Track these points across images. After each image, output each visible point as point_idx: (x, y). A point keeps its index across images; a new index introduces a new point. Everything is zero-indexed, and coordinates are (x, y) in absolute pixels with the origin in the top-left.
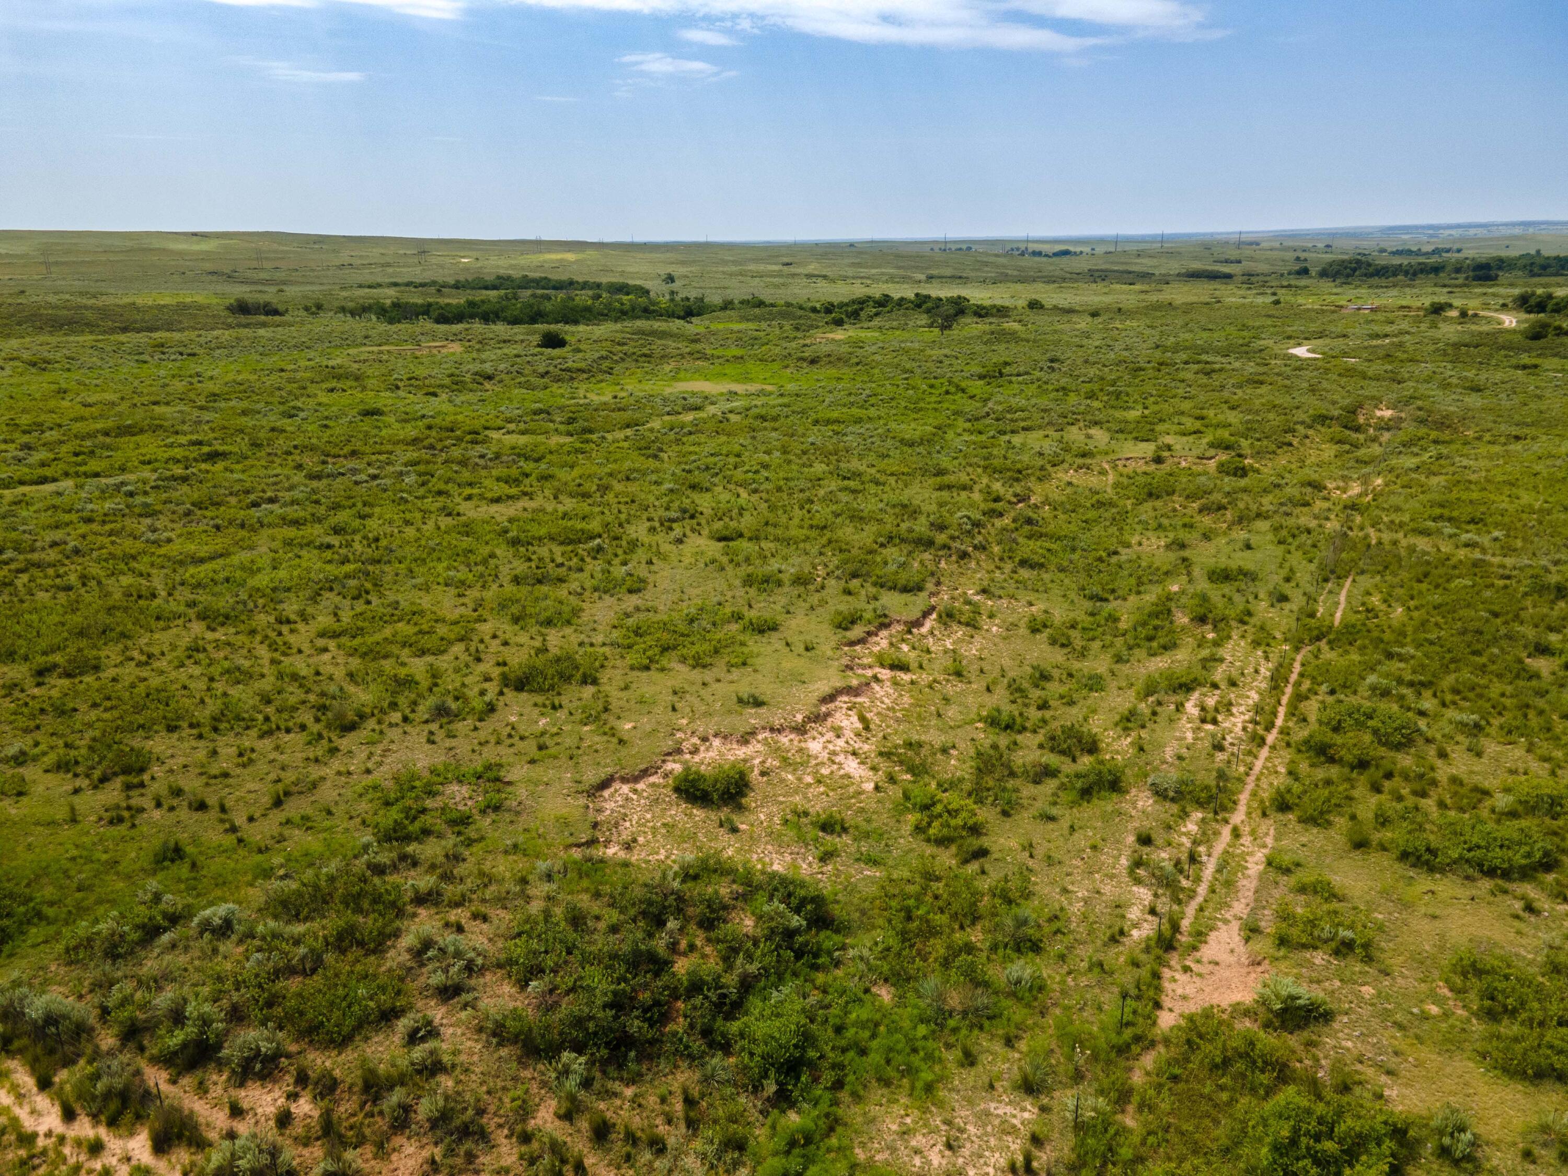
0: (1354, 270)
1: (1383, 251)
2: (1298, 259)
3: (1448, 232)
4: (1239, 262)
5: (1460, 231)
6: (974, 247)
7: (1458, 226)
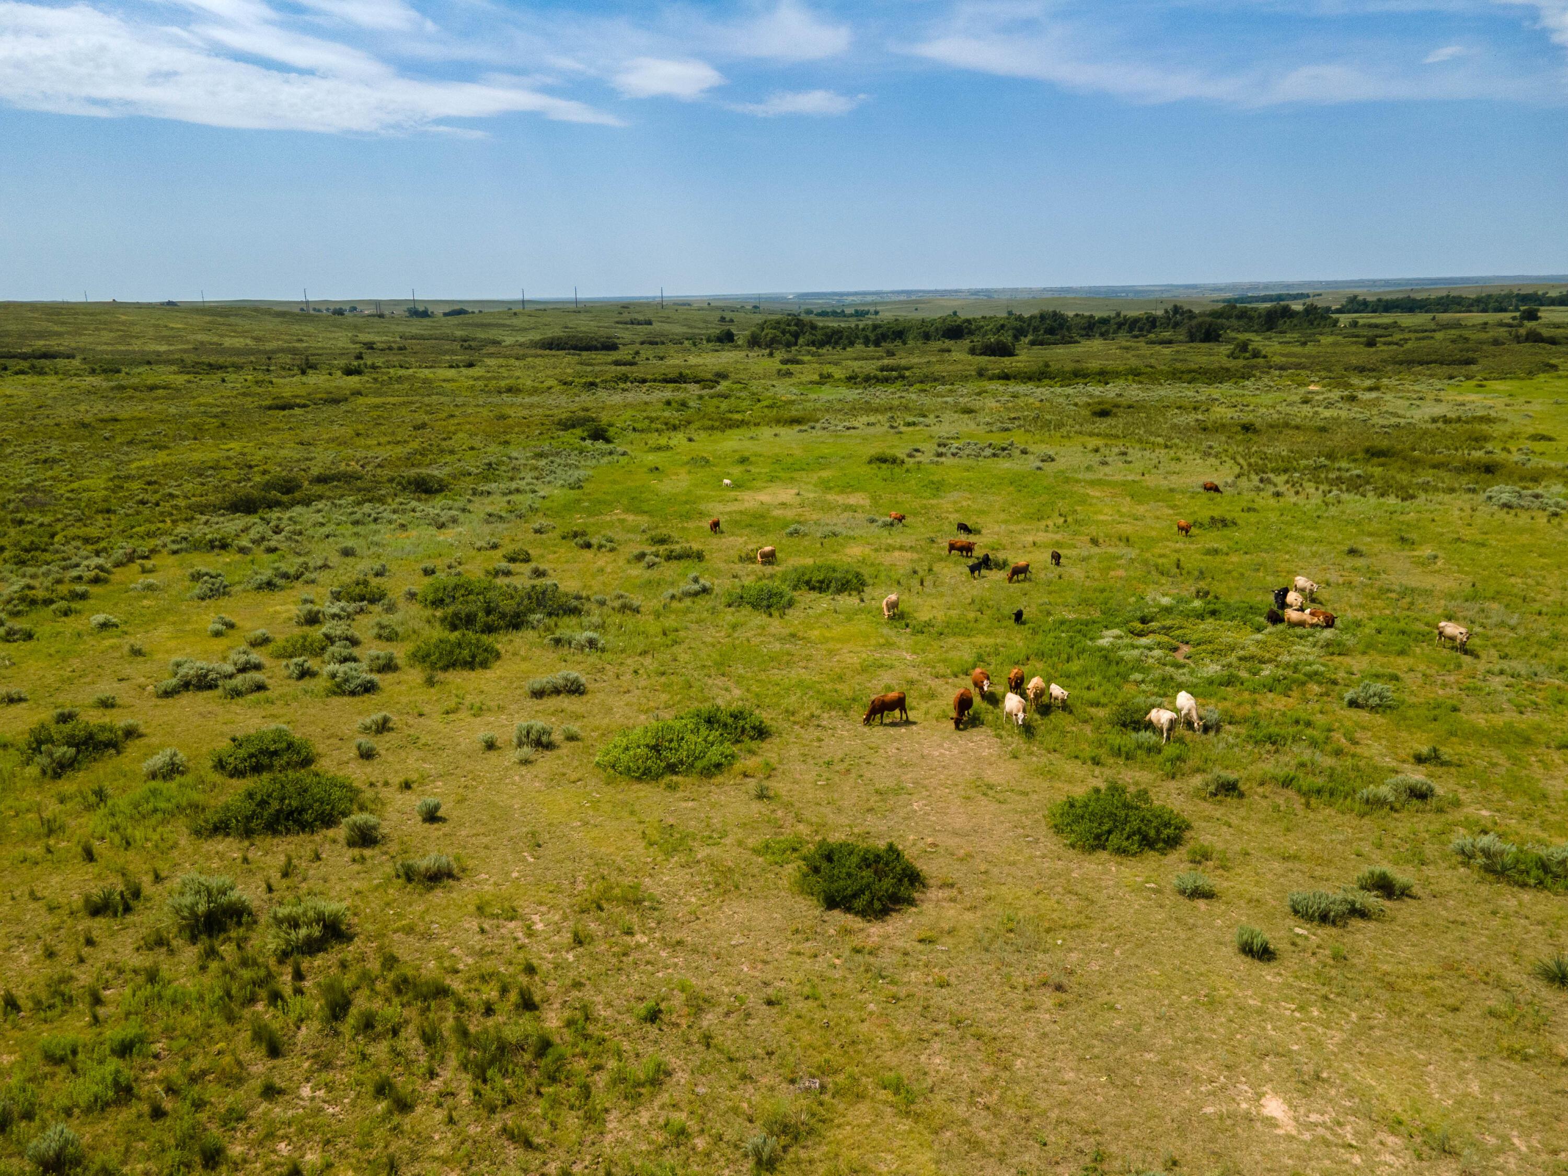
0: (796, 336)
1: (809, 312)
2: (723, 319)
3: (851, 298)
4: (649, 323)
5: (860, 297)
6: (359, 308)
7: (856, 294)
